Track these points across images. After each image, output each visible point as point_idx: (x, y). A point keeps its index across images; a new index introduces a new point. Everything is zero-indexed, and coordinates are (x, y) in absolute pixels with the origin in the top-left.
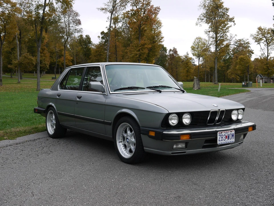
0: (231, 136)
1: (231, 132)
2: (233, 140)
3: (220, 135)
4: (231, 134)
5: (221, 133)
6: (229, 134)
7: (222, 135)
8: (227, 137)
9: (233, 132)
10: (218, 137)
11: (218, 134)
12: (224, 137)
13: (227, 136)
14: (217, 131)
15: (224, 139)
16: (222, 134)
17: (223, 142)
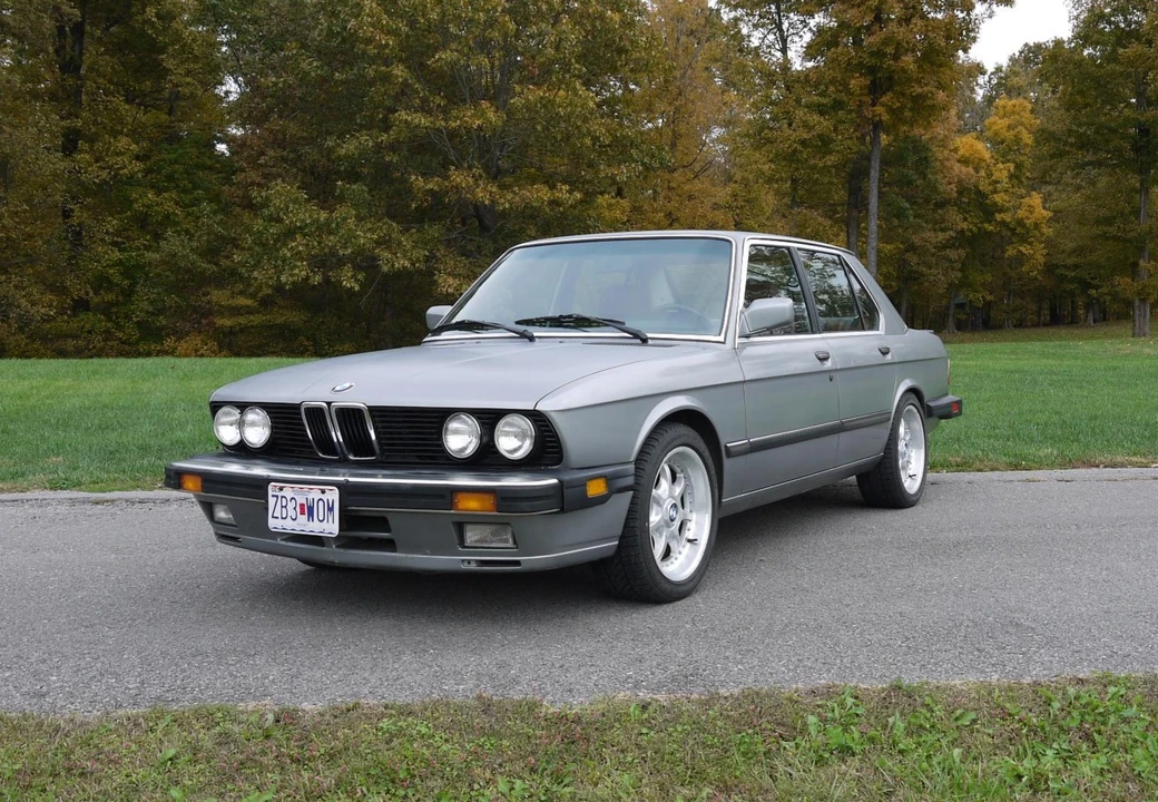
0: (320, 510)
1: (323, 492)
2: (331, 527)
3: (277, 496)
4: (321, 499)
5: (281, 489)
6: (310, 497)
7: (282, 497)
8: (308, 510)
9: (333, 495)
10: (272, 501)
11: (270, 493)
12: (291, 505)
13: (302, 506)
14: (269, 480)
15: (292, 513)
16: (280, 494)
17: (290, 526)
